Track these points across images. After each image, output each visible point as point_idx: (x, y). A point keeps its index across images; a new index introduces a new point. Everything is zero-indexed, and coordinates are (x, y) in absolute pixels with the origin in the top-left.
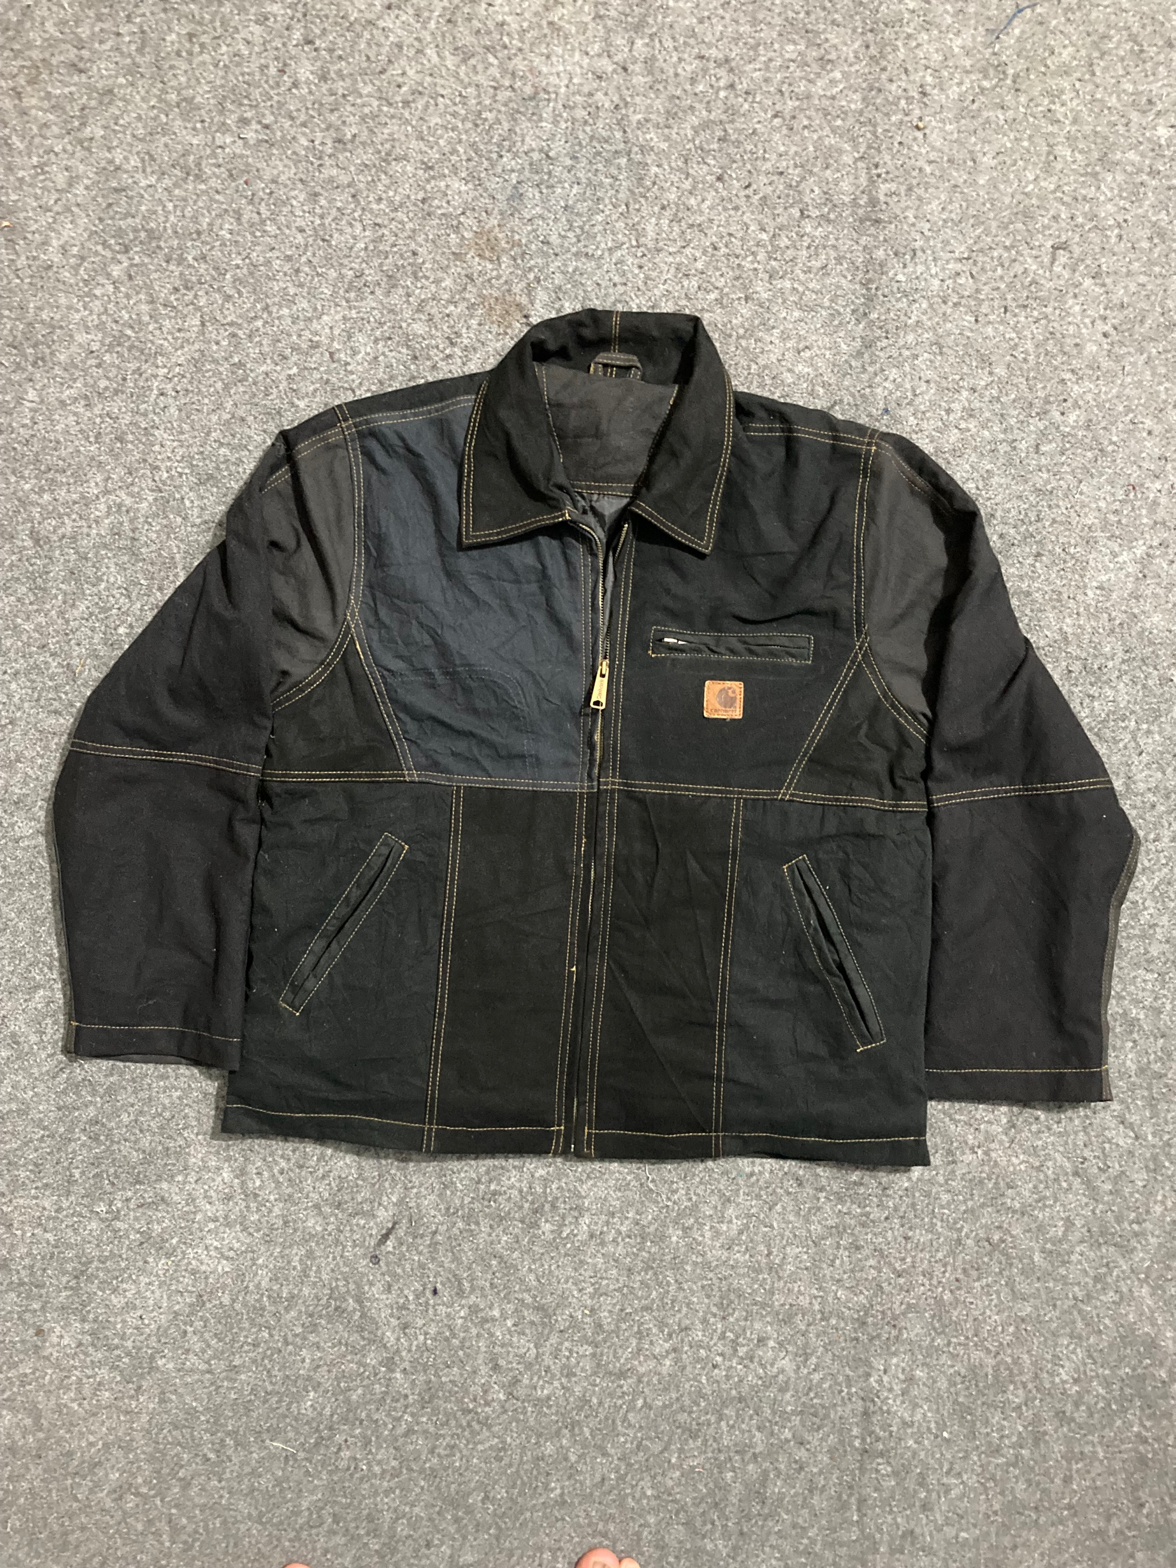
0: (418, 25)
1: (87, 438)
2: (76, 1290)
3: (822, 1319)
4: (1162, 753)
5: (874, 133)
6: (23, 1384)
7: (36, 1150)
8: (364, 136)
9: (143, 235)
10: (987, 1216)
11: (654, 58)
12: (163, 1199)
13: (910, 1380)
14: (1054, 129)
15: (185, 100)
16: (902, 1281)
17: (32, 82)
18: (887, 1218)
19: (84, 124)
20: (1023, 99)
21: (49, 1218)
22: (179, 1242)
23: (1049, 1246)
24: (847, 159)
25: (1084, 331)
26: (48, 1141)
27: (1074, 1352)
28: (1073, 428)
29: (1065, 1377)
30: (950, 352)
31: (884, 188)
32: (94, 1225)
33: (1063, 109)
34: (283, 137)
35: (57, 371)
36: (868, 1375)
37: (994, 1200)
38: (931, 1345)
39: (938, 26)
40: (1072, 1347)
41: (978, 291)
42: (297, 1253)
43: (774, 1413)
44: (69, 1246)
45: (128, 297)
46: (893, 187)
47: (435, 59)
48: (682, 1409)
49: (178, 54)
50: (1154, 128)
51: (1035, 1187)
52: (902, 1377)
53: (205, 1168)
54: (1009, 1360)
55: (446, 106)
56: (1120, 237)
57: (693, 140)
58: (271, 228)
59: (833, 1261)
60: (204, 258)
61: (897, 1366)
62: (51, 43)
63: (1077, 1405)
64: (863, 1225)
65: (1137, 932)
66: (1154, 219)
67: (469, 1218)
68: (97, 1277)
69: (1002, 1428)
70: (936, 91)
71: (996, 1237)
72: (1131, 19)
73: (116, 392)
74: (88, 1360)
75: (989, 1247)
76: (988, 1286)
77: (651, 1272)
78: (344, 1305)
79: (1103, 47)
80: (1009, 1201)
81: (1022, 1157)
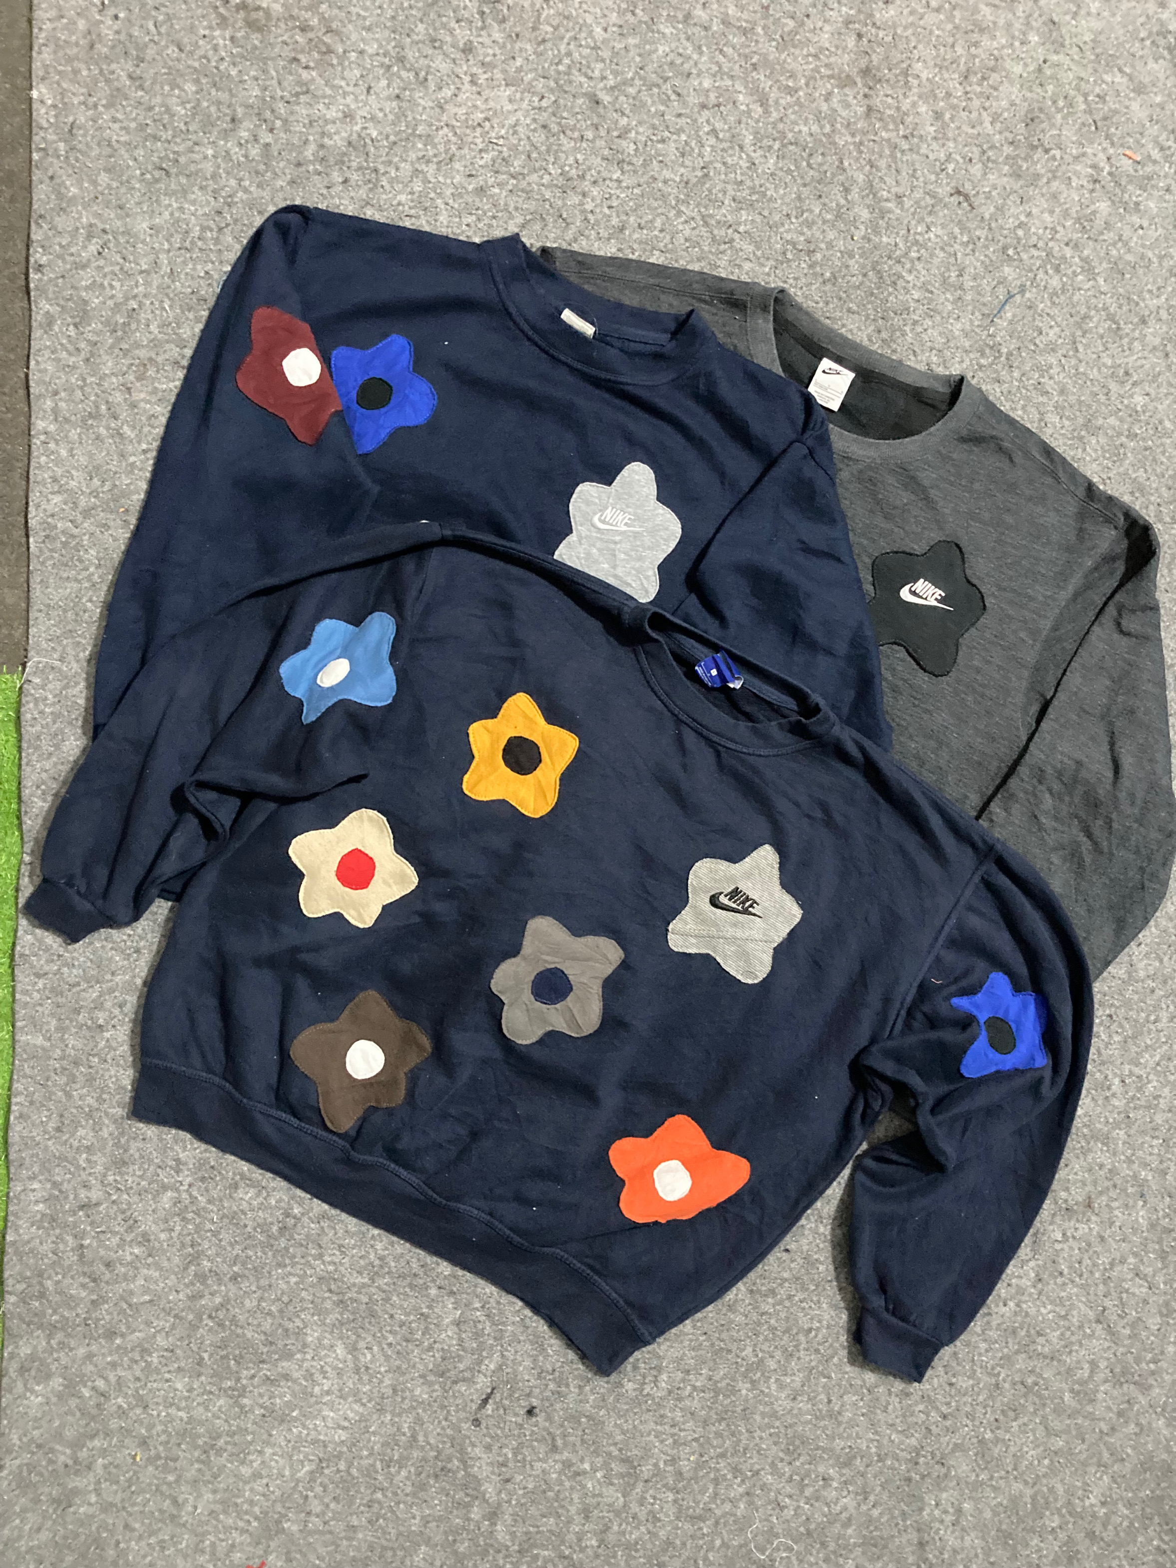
2: (207, 1463)
3: (878, 1461)
4: (1158, 944)
6: (163, 1548)
10: (1021, 1362)
13: (959, 1511)
16: (948, 1423)
20: (1016, 374)
23: (1076, 1387)
27: (1101, 1478)
29: (1093, 1500)
33: (1052, 382)
36: (921, 1509)
37: (1027, 1347)
38: (976, 1480)
39: (940, 313)
40: (1098, 1475)
42: (406, 1422)
44: (201, 1423)
50: (1132, 396)
51: (1062, 1334)
52: (951, 1510)
53: (320, 1345)
54: (1045, 1489)
59: (886, 1407)
61: (947, 1500)
62: (155, 344)
63: (1105, 1526)
65: (1143, 1103)
66: (1134, 476)
69: (1040, 1550)
71: (1030, 1381)
72: (1109, 301)
74: (220, 1526)
75: (1024, 1390)
76: (1025, 1424)
77: (723, 1424)
78: (449, 1466)
79: (1085, 327)
80: (1039, 1347)
81: (1049, 1307)
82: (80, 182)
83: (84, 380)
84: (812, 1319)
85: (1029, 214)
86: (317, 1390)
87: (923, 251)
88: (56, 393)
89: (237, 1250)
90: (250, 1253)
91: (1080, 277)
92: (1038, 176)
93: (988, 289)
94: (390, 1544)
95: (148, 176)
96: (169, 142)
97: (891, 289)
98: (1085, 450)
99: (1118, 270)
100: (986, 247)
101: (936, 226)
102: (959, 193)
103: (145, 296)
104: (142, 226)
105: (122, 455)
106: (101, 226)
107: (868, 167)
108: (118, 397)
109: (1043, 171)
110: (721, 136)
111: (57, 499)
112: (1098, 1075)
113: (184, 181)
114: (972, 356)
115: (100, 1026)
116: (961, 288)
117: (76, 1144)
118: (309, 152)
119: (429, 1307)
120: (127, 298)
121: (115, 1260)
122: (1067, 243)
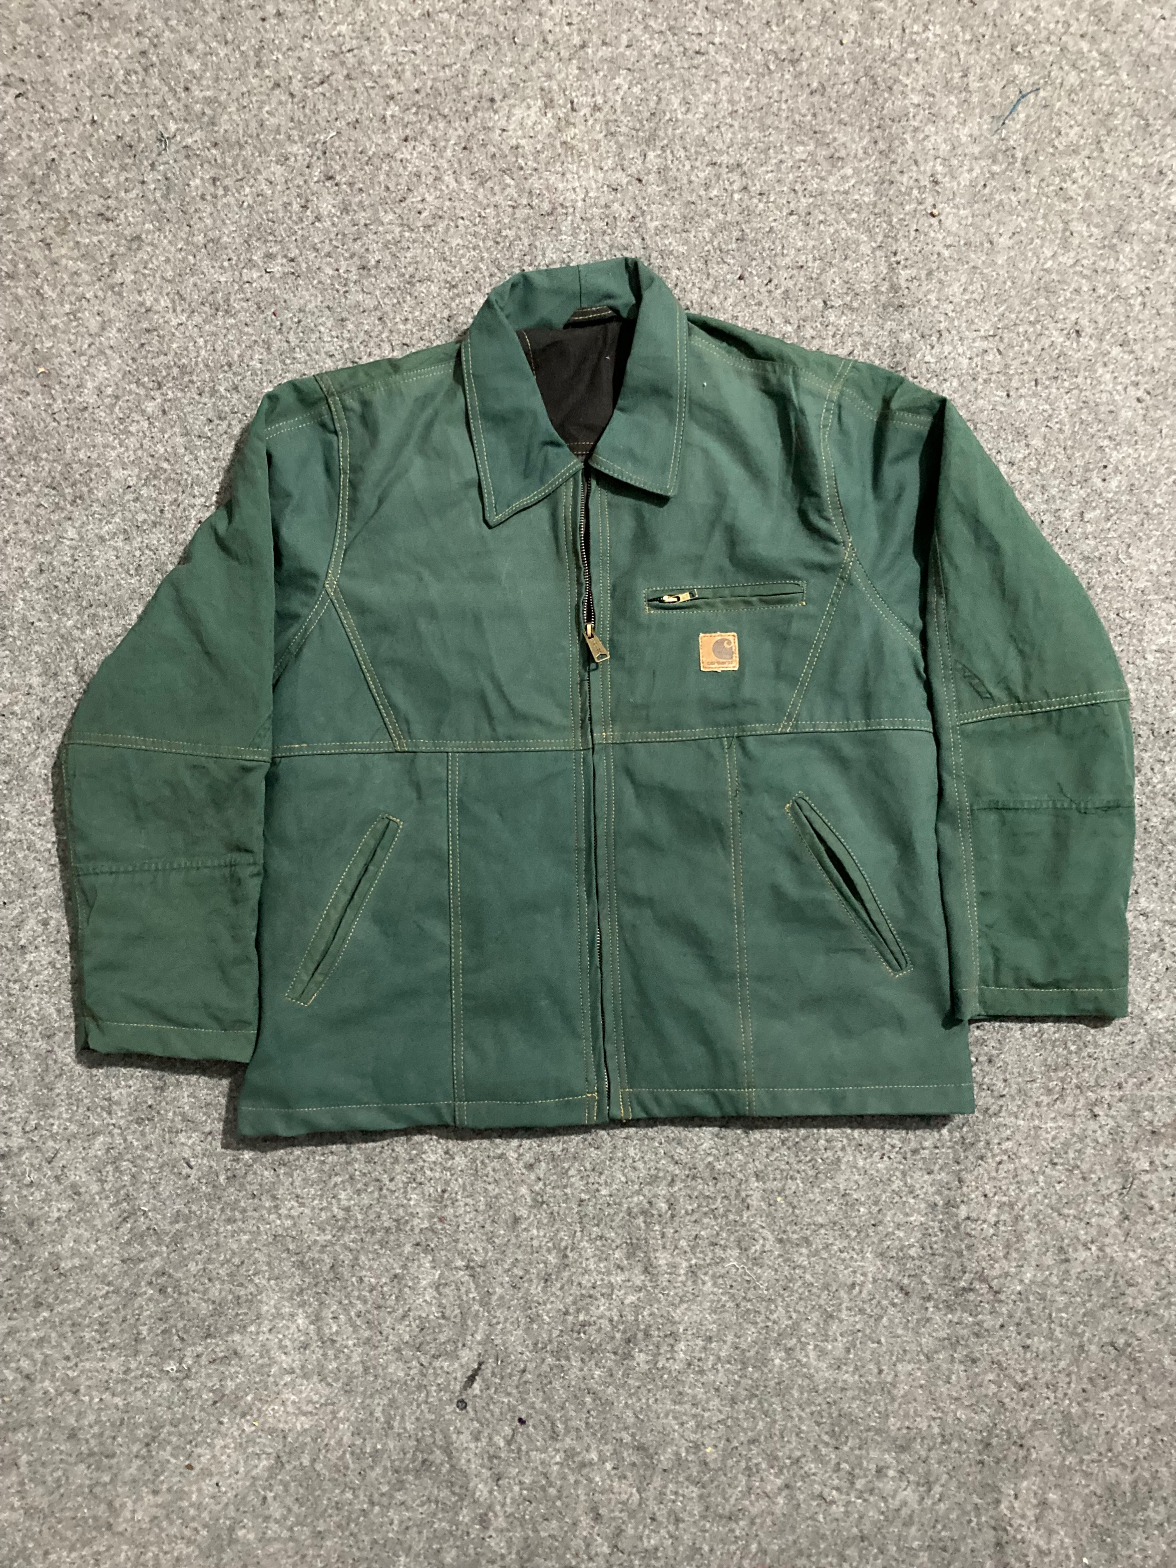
0: (435, 155)
1: (128, 572)
2: (147, 1459)
3: (943, 1443)
5: (890, 223)
7: (101, 1308)
8: (388, 260)
9: (175, 371)
10: (1109, 1318)
11: (667, 168)
12: (236, 1353)
13: (1044, 1504)
14: (1068, 206)
15: (212, 240)
16: (1025, 1394)
17: (61, 233)
18: (1002, 1326)
19: (113, 270)
20: (1034, 180)
21: (117, 1382)
22: (254, 1399)
24: (865, 249)
25: (1117, 397)
26: (114, 1297)
28: (1116, 493)
30: (984, 427)
31: (904, 274)
32: (164, 1386)
33: (1075, 186)
34: (308, 268)
35: (96, 507)
36: (998, 1502)
37: (1115, 1300)
38: (1063, 1464)
39: (944, 117)
41: (1007, 366)
42: (379, 1406)
43: (899, 1550)
44: (140, 1411)
45: (163, 431)
46: (913, 272)
47: (453, 185)
48: (800, 1553)
49: (203, 197)
51: (1157, 1283)
52: (1034, 1501)
53: (279, 1315)
54: (1147, 1475)
55: (467, 227)
56: (1144, 304)
57: (712, 242)
58: (300, 355)
59: (949, 1377)
60: (236, 388)
61: (1028, 1489)
62: (79, 195)
64: (977, 1335)
67: (557, 1354)
68: (169, 1443)
69: (1145, 1548)
70: (947, 179)
71: (1121, 1341)
72: (1134, 96)
73: (155, 524)
74: (163, 1535)
75: (1114, 1353)
76: (1118, 1395)
77: (755, 1401)
78: (431, 1457)
79: (1110, 125)
80: (1130, 1300)
81: (1139, 1251)
84: (855, 1272)
85: (1038, 9)
86: (275, 1368)
87: (921, 52)
89: (180, 1205)
90: (194, 1208)
91: (1100, 73)
93: (998, 89)
94: (365, 1554)
95: (69, 22)
97: (886, 95)
98: (1117, 259)
99: (1141, 64)
100: (992, 44)
101: (934, 24)
103: (65, 145)
104: (62, 73)
105: (42, 317)
106: (17, 74)
108: (36, 254)
113: (106, 24)
115: (22, 948)
116: (967, 89)
119: (404, 1267)
120: (46, 148)
121: (38, 1219)
122: (1082, 36)
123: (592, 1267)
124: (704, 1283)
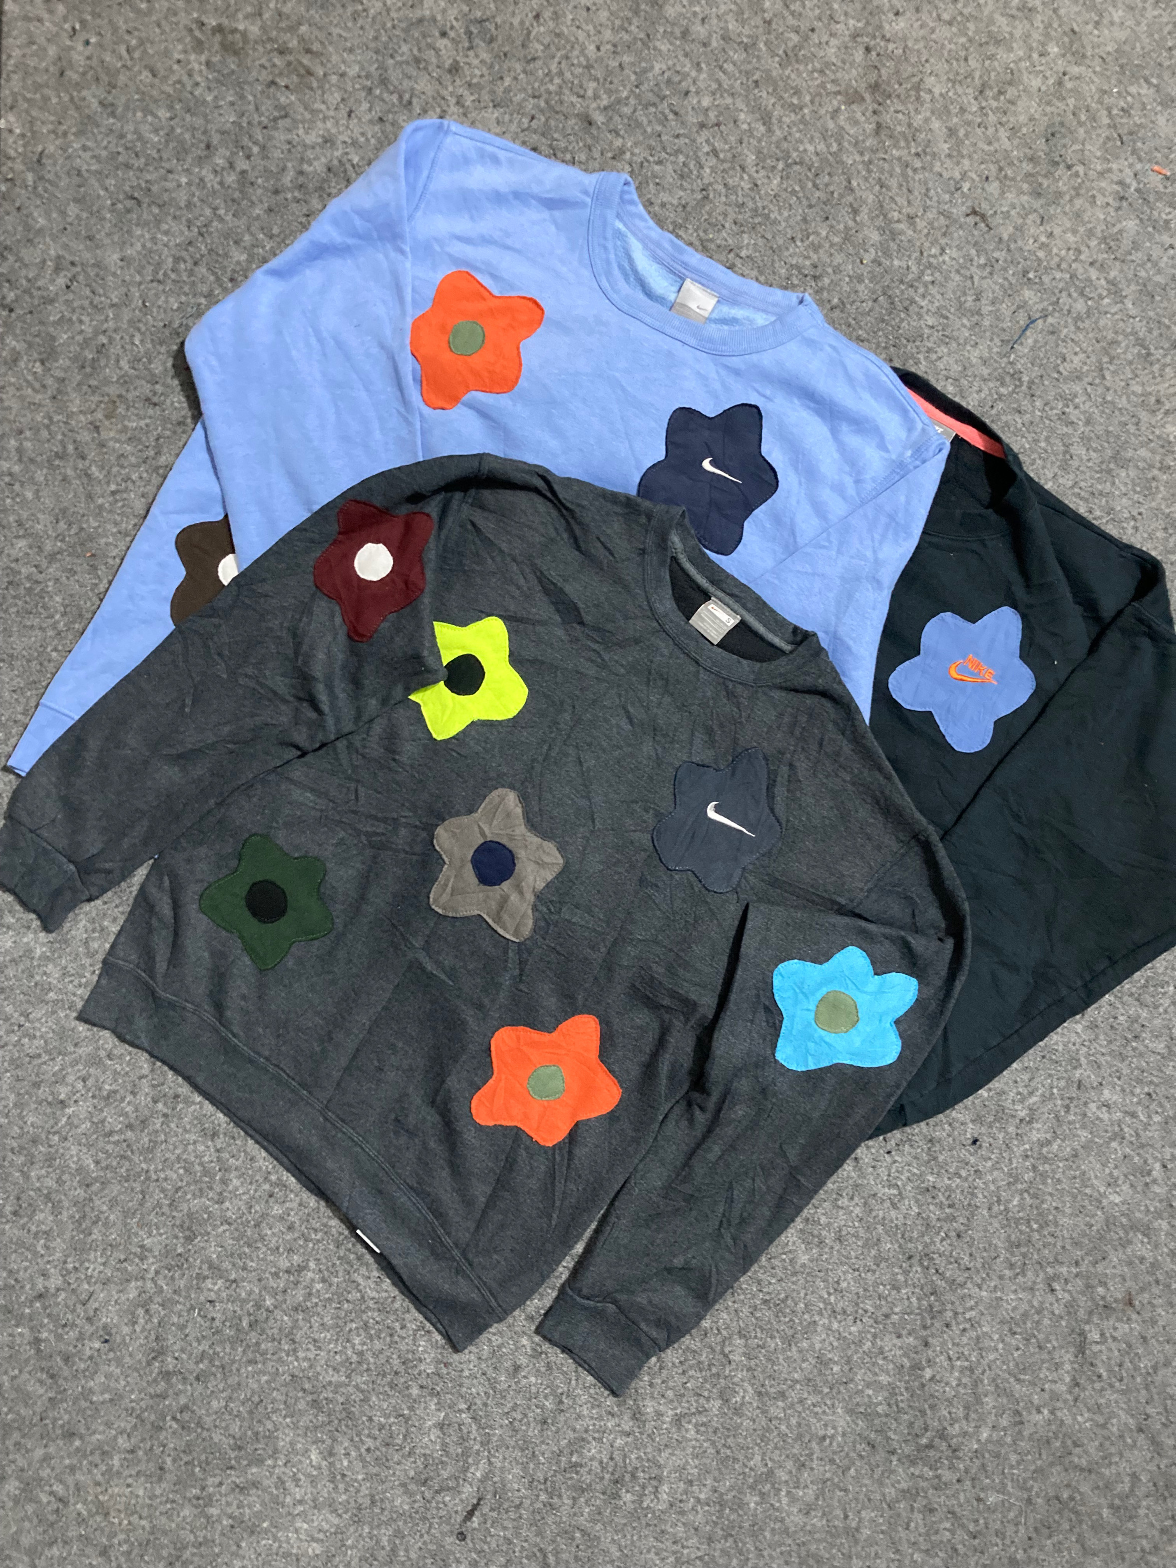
12: (254, 1484)
14: (1069, 430)
16: (976, 1542)
17: (110, 416)
18: (958, 1481)
19: (158, 453)
20: (1038, 404)
21: (144, 1506)
23: (1117, 1502)
33: (1077, 412)
37: (1062, 1458)
39: (956, 339)
42: (385, 1535)
44: (165, 1533)
50: (1163, 426)
51: (1101, 1445)
53: (293, 1450)
56: (1136, 529)
59: (908, 1525)
62: (125, 381)
64: (936, 1488)
67: (550, 1492)
71: (1065, 1496)
72: (1138, 325)
75: (1058, 1506)
76: (1060, 1543)
77: (730, 1540)
79: (1113, 353)
80: (1076, 1460)
81: (1086, 1415)
82: (48, 215)
83: (51, 419)
84: (826, 1425)
85: (1051, 235)
86: (288, 1499)
87: (937, 275)
88: (21, 432)
89: (205, 1346)
90: (218, 1349)
91: (1106, 301)
92: (1059, 194)
93: (1008, 313)
95: (120, 206)
96: (141, 171)
97: (903, 315)
98: (1113, 483)
99: (1147, 293)
100: (1005, 269)
101: (951, 248)
102: (975, 213)
103: (115, 331)
104: (113, 258)
105: (90, 497)
106: (69, 258)
107: (877, 188)
108: (85, 436)
109: (1065, 189)
110: (722, 156)
111: (22, 543)
112: (1136, 1159)
113: (156, 210)
114: (991, 385)
115: (62, 1102)
116: (978, 313)
117: (34, 1228)
118: (288, 179)
119: (411, 1408)
120: (96, 333)
121: (74, 1355)
122: (1091, 264)
123: (585, 1413)
124: (687, 1431)
